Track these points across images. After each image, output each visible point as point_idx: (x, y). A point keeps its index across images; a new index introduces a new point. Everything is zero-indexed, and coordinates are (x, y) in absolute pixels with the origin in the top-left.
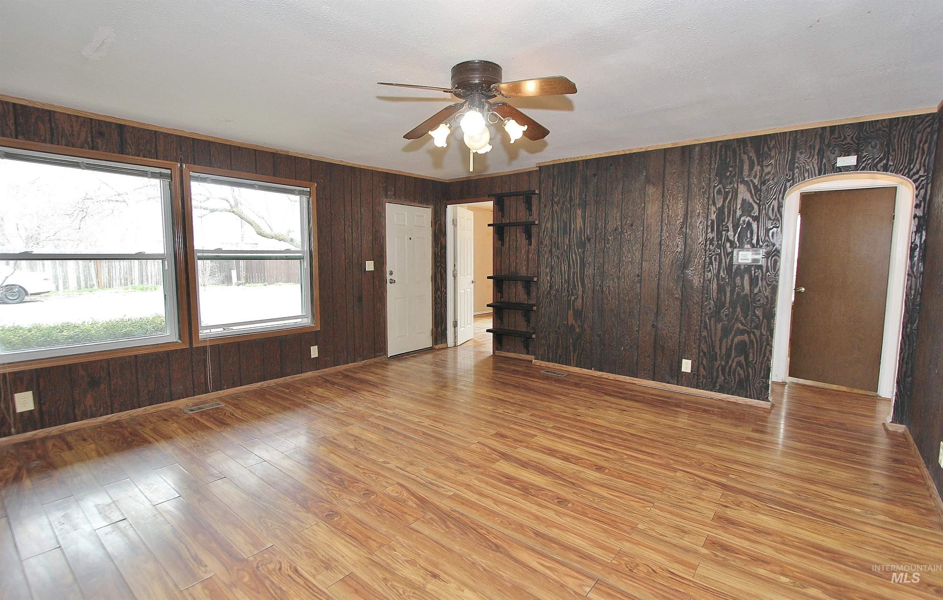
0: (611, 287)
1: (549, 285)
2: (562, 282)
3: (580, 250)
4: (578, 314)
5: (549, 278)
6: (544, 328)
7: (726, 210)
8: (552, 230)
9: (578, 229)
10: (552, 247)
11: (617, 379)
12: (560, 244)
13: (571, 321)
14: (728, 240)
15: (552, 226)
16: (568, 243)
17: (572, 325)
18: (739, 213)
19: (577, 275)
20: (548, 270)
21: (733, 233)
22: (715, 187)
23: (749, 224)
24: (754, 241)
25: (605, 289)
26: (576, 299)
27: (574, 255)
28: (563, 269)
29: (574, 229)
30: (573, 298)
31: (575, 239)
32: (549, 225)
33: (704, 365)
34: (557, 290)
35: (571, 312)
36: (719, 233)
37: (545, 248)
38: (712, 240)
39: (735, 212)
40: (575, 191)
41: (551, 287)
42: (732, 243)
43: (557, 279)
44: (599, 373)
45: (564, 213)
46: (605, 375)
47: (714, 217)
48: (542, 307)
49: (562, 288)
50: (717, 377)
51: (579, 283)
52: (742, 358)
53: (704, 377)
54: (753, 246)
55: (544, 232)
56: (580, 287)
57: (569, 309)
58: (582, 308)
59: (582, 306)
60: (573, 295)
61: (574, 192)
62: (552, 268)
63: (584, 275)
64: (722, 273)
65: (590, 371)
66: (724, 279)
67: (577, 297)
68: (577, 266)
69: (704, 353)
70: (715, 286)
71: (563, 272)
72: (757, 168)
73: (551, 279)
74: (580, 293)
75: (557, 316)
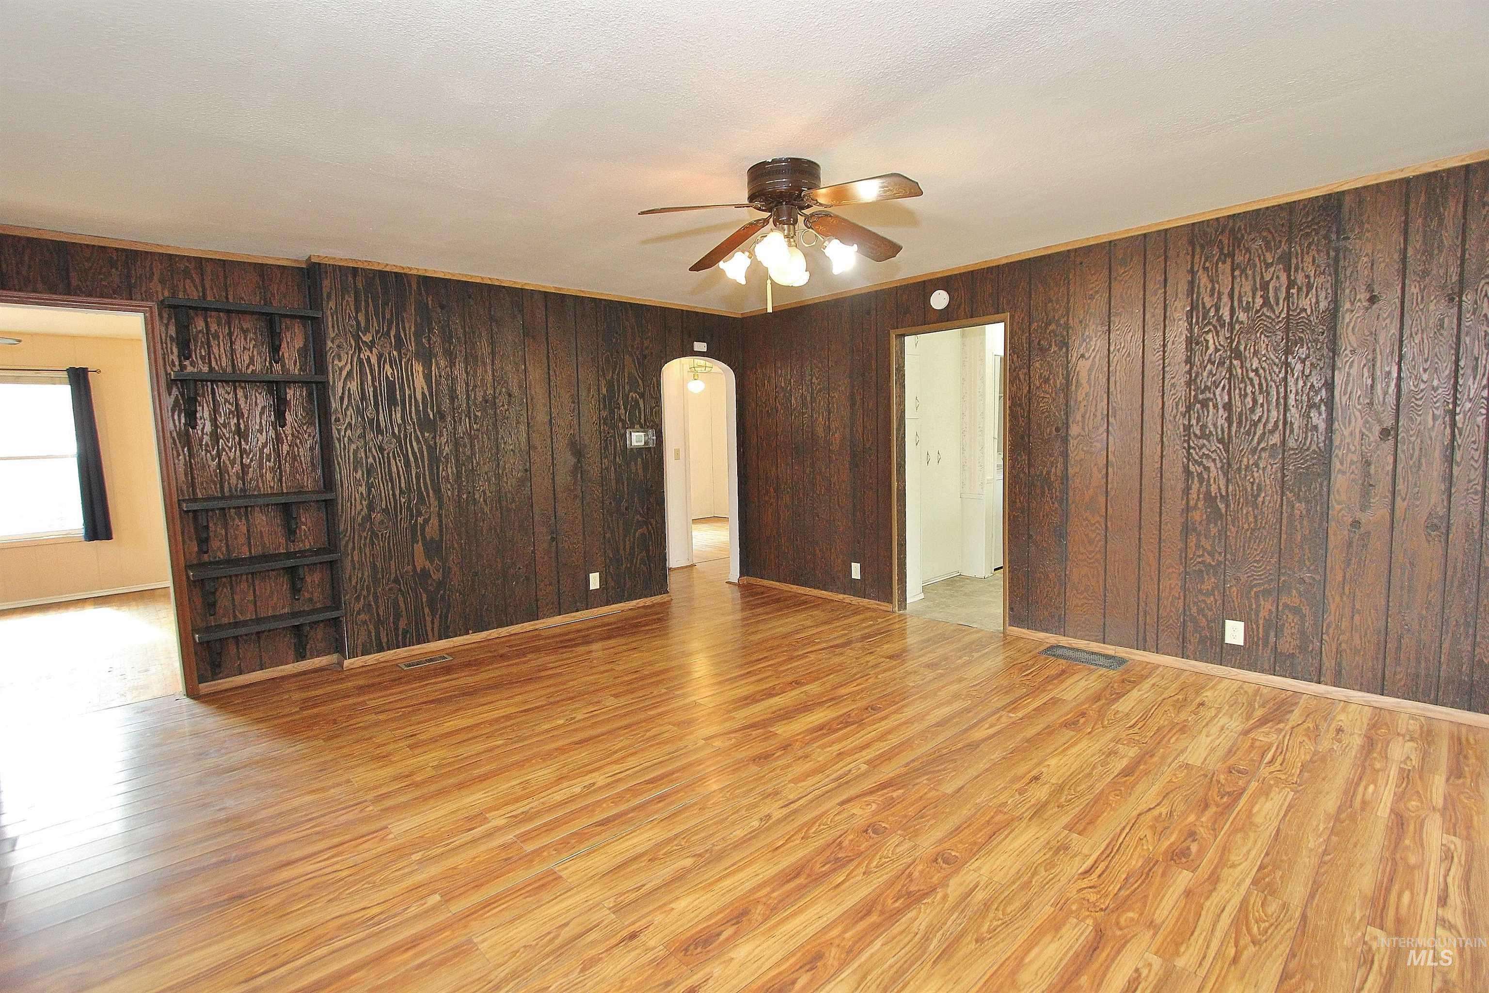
0: (488, 492)
1: (365, 503)
2: (394, 495)
3: (427, 435)
4: (433, 549)
5: (363, 489)
6: (362, 589)
7: (615, 383)
8: (363, 397)
9: (419, 397)
10: (364, 428)
11: (512, 632)
12: (383, 424)
13: (421, 561)
14: (620, 419)
15: (363, 389)
16: (400, 421)
17: (423, 570)
18: (627, 388)
19: (425, 479)
20: (360, 472)
21: (624, 412)
22: (603, 354)
23: (637, 402)
24: (642, 421)
25: (477, 496)
26: (426, 521)
27: (414, 444)
28: (394, 469)
29: (410, 396)
30: (420, 520)
31: (413, 415)
32: (353, 386)
33: (611, 574)
34: (386, 511)
35: (419, 547)
36: (612, 412)
37: (349, 432)
38: (605, 419)
39: (624, 388)
40: (407, 326)
41: (371, 507)
42: (624, 422)
43: (384, 490)
44: (483, 635)
45: (387, 367)
46: (493, 633)
47: (604, 391)
48: (354, 548)
49: (395, 503)
50: (625, 584)
51: (431, 492)
52: (644, 554)
53: (613, 588)
54: (641, 427)
55: (342, 399)
56: (432, 500)
57: (414, 540)
58: (441, 535)
59: (441, 531)
60: (420, 514)
61: (404, 330)
62: (369, 472)
63: (438, 479)
64: (617, 459)
65: (468, 637)
66: (620, 466)
67: (430, 517)
68: (423, 462)
69: (611, 560)
70: (613, 476)
71: (395, 475)
72: (638, 339)
73: (369, 491)
74: (434, 508)
75: (390, 559)
